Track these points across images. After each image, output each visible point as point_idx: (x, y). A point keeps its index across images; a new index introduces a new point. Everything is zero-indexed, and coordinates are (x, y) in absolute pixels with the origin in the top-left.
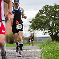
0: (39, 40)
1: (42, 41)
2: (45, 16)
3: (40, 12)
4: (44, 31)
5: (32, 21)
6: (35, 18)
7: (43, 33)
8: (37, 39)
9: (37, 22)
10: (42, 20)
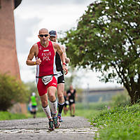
0: (90, 100)
1: (100, 102)
2: (109, 21)
3: (91, 11)
4: (105, 69)
5: (66, 39)
6: (76, 29)
7: (103, 77)
8: (84, 95)
9: (83, 43)
10: (99, 35)
